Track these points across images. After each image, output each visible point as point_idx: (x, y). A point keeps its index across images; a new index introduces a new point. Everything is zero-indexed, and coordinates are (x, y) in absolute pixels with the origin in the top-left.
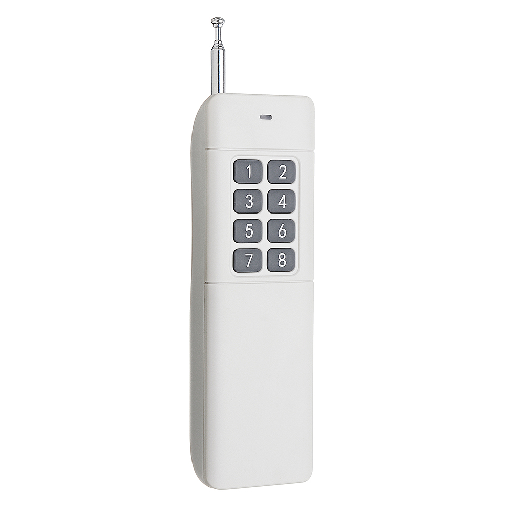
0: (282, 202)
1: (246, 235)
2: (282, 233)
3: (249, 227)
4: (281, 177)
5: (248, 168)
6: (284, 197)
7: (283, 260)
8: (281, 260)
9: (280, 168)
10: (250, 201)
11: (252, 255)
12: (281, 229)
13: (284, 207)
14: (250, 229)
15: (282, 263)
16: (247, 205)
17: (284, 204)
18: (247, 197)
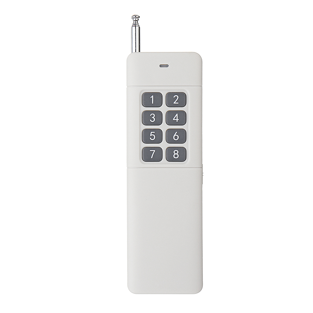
1: (150, 138)
2: (176, 138)
4: (175, 103)
5: (151, 97)
6: (177, 115)
7: (177, 154)
8: (175, 154)
9: (174, 97)
10: (153, 117)
11: (154, 151)
12: (175, 135)
13: (177, 121)
14: (153, 135)
15: (176, 156)
16: (151, 120)
17: (177, 120)
18: (151, 115)
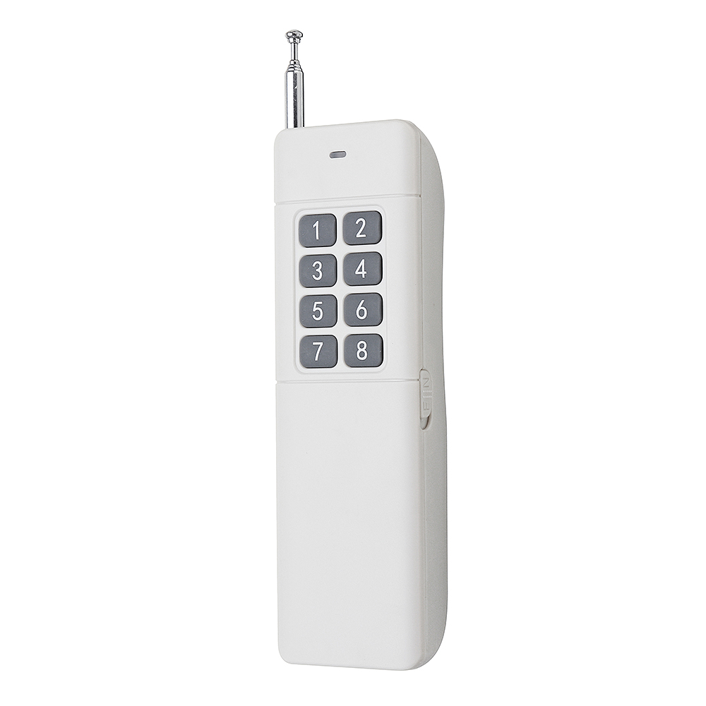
0: (360, 270)
1: (314, 316)
2: (362, 313)
3: (317, 306)
4: (358, 236)
5: (314, 226)
6: (363, 263)
8: (360, 350)
9: (357, 223)
10: (318, 270)
11: (321, 344)
12: (360, 308)
13: (363, 277)
14: (318, 309)
15: (362, 354)
16: (314, 276)
17: (363, 273)
18: (314, 265)
